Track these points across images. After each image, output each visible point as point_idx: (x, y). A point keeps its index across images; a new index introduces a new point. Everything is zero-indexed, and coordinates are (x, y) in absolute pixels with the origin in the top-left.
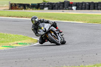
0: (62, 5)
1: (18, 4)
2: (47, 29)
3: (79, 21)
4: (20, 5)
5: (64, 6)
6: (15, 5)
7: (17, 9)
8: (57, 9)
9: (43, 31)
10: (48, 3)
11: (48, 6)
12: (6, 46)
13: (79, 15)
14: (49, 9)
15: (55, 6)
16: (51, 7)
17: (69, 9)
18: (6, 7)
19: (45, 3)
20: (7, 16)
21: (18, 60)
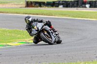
0: (76, 3)
1: (34, 2)
2: (40, 28)
3: (92, 18)
4: (36, 3)
5: (78, 4)
6: (31, 3)
7: (33, 7)
8: (72, 7)
9: (36, 30)
10: (63, 1)
11: (62, 4)
12: (22, 42)
13: (92, 12)
14: (64, 7)
15: (69, 4)
16: (65, 5)
17: (82, 7)
18: (22, 4)
19: (60, 1)
20: (23, 14)
21: (34, 56)
